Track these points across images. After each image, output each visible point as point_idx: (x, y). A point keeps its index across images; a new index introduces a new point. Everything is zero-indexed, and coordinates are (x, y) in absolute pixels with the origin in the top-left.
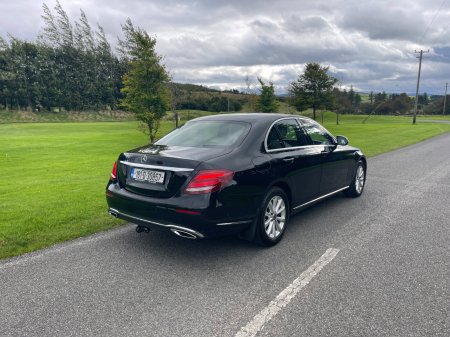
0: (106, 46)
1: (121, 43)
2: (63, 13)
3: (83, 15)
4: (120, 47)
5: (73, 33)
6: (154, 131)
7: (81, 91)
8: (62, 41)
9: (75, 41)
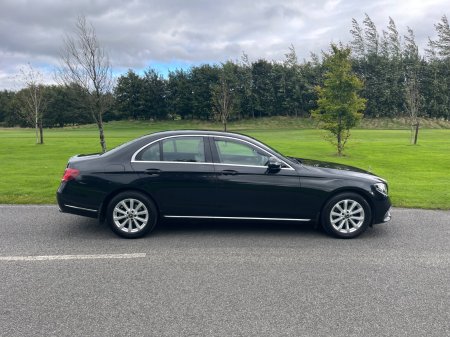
0: (413, 49)
1: (431, 43)
2: (371, 25)
3: (392, 22)
4: (429, 48)
5: (380, 42)
6: (342, 142)
7: (377, 98)
8: (366, 52)
9: (380, 49)
